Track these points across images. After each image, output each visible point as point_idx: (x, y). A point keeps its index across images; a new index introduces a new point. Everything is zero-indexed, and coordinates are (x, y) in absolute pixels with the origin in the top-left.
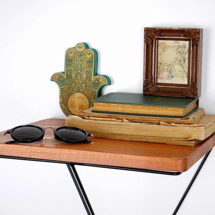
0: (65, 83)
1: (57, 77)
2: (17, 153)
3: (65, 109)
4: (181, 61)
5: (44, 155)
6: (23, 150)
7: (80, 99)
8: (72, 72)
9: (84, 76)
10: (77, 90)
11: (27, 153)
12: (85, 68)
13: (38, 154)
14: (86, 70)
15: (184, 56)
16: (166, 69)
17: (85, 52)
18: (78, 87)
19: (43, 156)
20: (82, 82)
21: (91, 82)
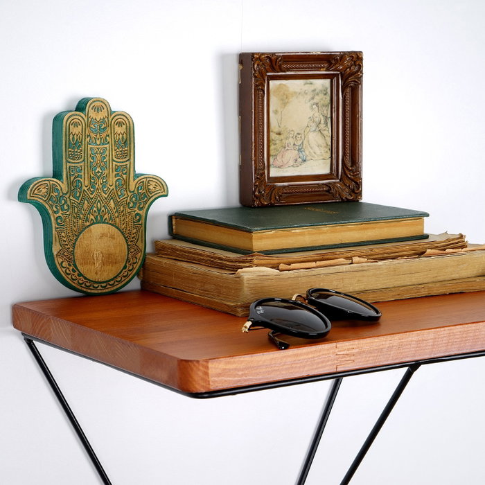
0: (66, 202)
1: (44, 190)
2: (304, 366)
3: (68, 271)
4: (320, 123)
5: (366, 357)
6: (319, 356)
7: (105, 239)
8: (82, 173)
9: (112, 180)
10: (96, 218)
11: (328, 361)
12: (113, 160)
13: (353, 358)
14: (116, 165)
15: (325, 112)
16: (292, 144)
17: (110, 119)
18: (99, 210)
19: (363, 359)
20: (106, 196)
21: (129, 193)
